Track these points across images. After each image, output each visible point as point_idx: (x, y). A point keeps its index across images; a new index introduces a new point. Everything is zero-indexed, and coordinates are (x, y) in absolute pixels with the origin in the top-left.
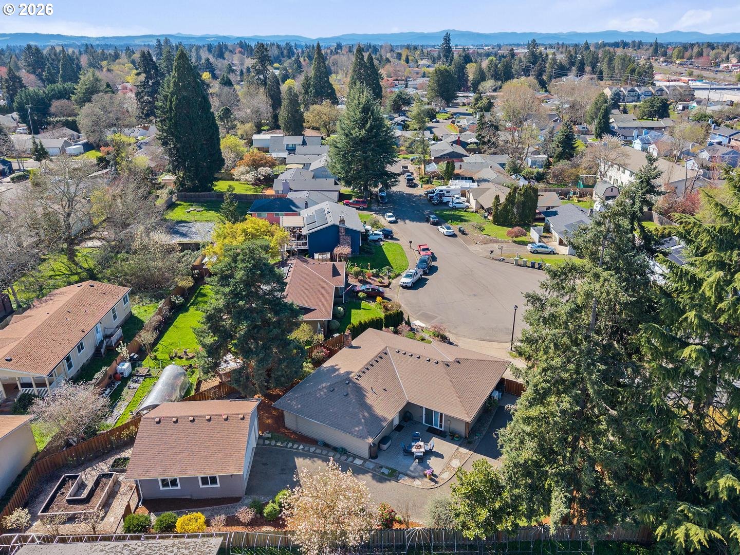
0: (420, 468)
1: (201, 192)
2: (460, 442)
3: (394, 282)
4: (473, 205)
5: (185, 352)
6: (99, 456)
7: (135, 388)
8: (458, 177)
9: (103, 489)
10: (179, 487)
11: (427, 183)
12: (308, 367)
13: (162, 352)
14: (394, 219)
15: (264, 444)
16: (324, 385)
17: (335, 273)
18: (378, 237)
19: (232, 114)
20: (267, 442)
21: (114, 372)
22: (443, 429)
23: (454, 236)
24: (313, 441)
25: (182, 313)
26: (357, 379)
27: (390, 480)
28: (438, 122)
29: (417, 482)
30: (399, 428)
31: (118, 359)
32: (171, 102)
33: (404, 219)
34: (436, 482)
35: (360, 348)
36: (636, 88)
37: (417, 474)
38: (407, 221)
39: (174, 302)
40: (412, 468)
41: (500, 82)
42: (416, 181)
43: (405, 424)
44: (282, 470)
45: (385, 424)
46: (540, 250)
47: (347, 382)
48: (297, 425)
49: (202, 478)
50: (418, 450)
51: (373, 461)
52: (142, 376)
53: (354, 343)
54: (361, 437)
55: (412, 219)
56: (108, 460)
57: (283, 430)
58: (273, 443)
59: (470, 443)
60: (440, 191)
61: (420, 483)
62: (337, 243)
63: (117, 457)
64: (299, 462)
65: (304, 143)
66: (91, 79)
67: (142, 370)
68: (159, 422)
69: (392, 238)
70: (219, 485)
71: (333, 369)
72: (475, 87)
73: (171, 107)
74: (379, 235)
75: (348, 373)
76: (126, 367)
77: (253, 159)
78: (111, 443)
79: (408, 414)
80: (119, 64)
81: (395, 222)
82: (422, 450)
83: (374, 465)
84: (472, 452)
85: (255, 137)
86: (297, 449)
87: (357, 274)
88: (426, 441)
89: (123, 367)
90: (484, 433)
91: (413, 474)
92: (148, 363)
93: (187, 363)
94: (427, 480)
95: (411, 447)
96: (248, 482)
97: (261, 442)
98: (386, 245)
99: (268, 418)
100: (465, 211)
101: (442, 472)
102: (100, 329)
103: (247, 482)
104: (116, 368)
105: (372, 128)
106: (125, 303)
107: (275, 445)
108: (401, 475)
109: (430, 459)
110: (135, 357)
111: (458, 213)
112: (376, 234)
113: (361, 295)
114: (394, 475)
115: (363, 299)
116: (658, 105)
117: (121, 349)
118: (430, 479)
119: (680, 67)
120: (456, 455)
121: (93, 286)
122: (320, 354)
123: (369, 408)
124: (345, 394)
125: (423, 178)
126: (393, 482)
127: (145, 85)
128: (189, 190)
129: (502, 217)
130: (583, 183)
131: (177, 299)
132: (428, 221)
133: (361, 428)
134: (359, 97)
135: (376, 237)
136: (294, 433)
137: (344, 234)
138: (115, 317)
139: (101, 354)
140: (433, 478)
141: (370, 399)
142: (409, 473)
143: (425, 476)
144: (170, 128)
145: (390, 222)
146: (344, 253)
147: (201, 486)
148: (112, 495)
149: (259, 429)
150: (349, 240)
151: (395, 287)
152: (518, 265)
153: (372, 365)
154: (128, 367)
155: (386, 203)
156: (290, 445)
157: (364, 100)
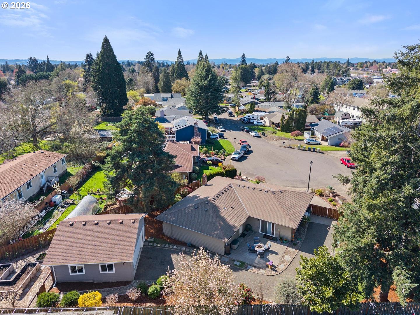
0: (262, 261)
1: (114, 116)
2: (288, 244)
3: (227, 158)
4: (268, 123)
5: (98, 191)
6: (30, 253)
7: (63, 211)
8: (257, 111)
9: (27, 275)
10: (84, 273)
11: (240, 115)
12: (178, 198)
13: (83, 191)
14: (224, 129)
15: (148, 245)
16: (190, 205)
17: (193, 149)
18: (216, 136)
19: (133, 82)
20: (151, 244)
21: (49, 200)
22: (274, 236)
23: (259, 137)
24: (184, 244)
25: (99, 171)
26: (213, 201)
27: (241, 270)
28: (241, 92)
29: (262, 271)
30: (243, 235)
31: (53, 193)
32: (99, 66)
33: (229, 130)
34: (276, 271)
35: (212, 185)
36: (343, 78)
37: (260, 266)
38: (231, 131)
39: (94, 165)
40: (256, 261)
41: (272, 75)
42: (234, 114)
43: (247, 233)
44: (161, 262)
45: (235, 230)
46: (311, 142)
47: (207, 203)
48: (172, 233)
49: (102, 266)
50: (260, 249)
51: (227, 256)
52: (69, 204)
53: (208, 183)
54: (219, 238)
55: (234, 130)
56: (36, 255)
57: (162, 236)
58: (155, 244)
59: (295, 244)
60: (249, 117)
61: (264, 272)
62: (193, 135)
63: (42, 253)
64: (174, 257)
65: (172, 97)
66: (60, 68)
67: (69, 201)
68: (72, 225)
69: (223, 138)
70: (114, 272)
71: (196, 197)
72: (259, 78)
73: (99, 69)
74: (216, 135)
75: (207, 198)
76: (58, 198)
77: (144, 101)
78: (39, 242)
79: (249, 226)
80: (78, 69)
81: (224, 131)
82: (263, 249)
83: (229, 259)
84: (298, 251)
85: (146, 95)
86: (172, 248)
87: (206, 152)
88: (265, 243)
89: (56, 198)
90: (303, 238)
91: (258, 266)
92: (73, 197)
93: (99, 197)
94: (269, 269)
95: (254, 247)
96: (137, 270)
97: (147, 243)
98: (221, 141)
99: (151, 229)
100: (264, 126)
101: (279, 264)
102: (44, 177)
103: (135, 270)
104: (51, 198)
105: (211, 80)
106: (63, 164)
107: (157, 246)
108: (249, 266)
109: (268, 255)
110: (65, 193)
111: (259, 127)
112: (214, 135)
113: (209, 162)
114: (243, 266)
115: (210, 165)
116: (358, 83)
117: (56, 187)
118: (271, 269)
119: (362, 71)
120: (286, 253)
121: (43, 153)
122: (186, 191)
123: (223, 220)
124: (206, 210)
125: (237, 112)
126: (244, 271)
127: (88, 71)
128: (108, 115)
129: (286, 127)
130: (328, 113)
131: (96, 163)
132: (243, 130)
133: (218, 232)
134: (204, 64)
135: (215, 137)
136: (170, 238)
137: (197, 131)
138: (55, 171)
139: (43, 191)
140: (273, 268)
141: (223, 214)
142: (255, 265)
143: (267, 266)
144: (98, 80)
145: (222, 131)
146: (197, 140)
147: (101, 272)
148: (34, 279)
149: (145, 236)
150: (200, 135)
151: (229, 160)
152: (300, 150)
153: (222, 193)
154: (59, 198)
155: (218, 123)
156: (167, 246)
157: (207, 65)
